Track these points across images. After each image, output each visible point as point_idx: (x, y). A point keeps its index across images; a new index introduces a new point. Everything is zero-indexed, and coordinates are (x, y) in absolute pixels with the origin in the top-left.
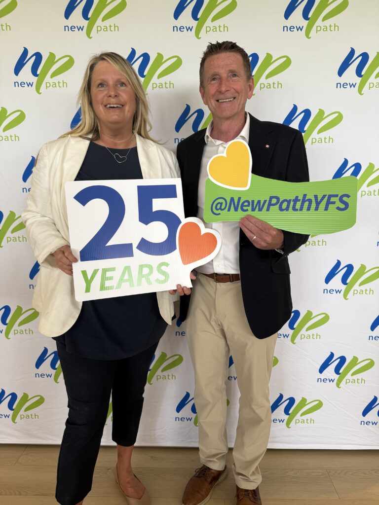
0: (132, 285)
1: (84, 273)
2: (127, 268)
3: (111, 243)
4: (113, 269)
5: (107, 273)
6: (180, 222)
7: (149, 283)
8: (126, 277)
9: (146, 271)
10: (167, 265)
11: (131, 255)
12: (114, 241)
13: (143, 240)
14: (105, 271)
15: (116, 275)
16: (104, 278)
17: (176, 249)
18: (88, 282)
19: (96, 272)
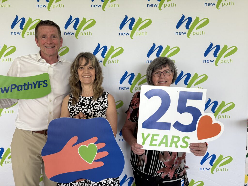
0: (167, 146)
1: (143, 134)
2: (166, 136)
3: (160, 121)
4: (158, 135)
5: (155, 137)
6: (201, 115)
7: (177, 146)
8: (164, 141)
9: (176, 139)
10: (188, 138)
11: (169, 129)
12: (161, 120)
13: (177, 122)
14: (153, 135)
15: (159, 139)
16: (152, 139)
17: (195, 130)
18: (144, 140)
19: (149, 135)
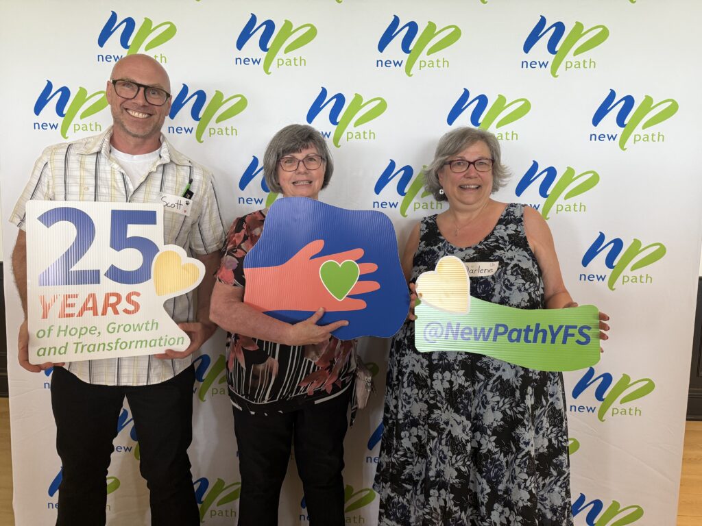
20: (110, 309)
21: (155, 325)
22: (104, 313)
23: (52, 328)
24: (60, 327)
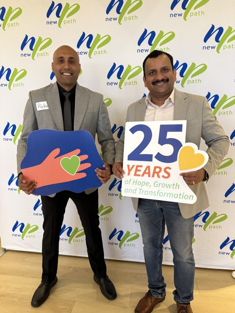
20: (156, 174)
21: (178, 186)
22: (153, 176)
23: (131, 180)
24: (134, 180)
